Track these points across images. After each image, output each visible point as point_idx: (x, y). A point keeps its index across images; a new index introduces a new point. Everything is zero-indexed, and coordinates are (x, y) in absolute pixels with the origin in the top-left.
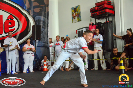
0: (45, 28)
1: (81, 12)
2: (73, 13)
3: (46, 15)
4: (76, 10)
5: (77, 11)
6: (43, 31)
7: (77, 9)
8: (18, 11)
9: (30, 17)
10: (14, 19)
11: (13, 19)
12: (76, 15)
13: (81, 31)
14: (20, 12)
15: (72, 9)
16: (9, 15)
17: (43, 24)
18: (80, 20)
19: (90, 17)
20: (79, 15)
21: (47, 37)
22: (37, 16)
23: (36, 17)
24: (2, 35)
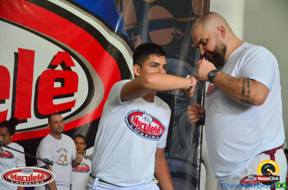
3: (194, 58)
6: (179, 116)
8: (93, 40)
10: (74, 65)
11: (72, 67)
14: (98, 43)
16: (59, 53)
24: (26, 121)
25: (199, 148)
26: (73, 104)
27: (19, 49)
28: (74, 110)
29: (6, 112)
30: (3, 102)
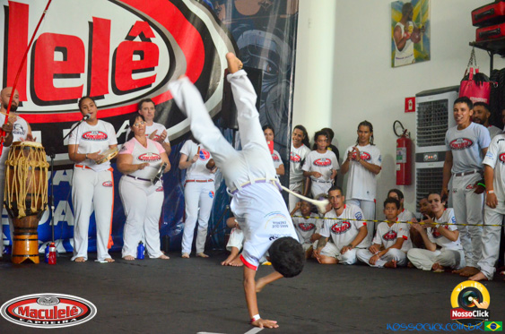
0: (276, 83)
2: (399, 27)
3: (283, 31)
4: (411, 12)
6: (267, 93)
7: (417, 9)
9: (218, 31)
10: (154, 36)
12: (410, 33)
15: (395, 6)
16: (137, 22)
17: (270, 64)
18: (422, 56)
19: (471, 44)
20: (421, 34)
21: (285, 120)
22: (249, 32)
23: (245, 33)
24: (103, 98)
26: (153, 79)
27: (94, 18)
29: (82, 86)
30: (78, 76)
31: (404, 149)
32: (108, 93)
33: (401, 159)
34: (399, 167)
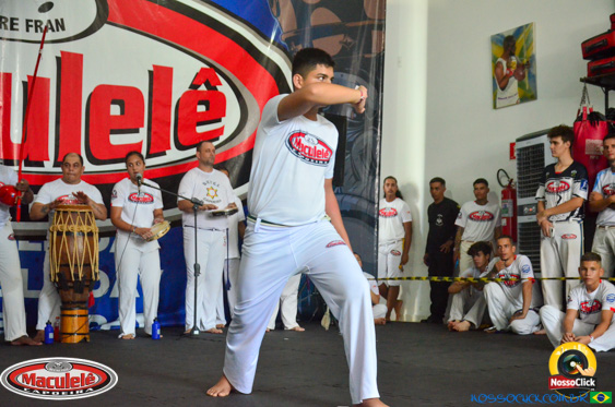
0: (362, 131)
1: (538, 57)
2: (500, 63)
3: (369, 72)
4: (514, 46)
5: (517, 52)
6: (352, 143)
7: (520, 43)
8: (242, 52)
10: (220, 84)
11: (218, 87)
12: (513, 70)
13: (533, 147)
15: (496, 40)
16: (202, 69)
18: (528, 96)
19: (582, 80)
20: (526, 70)
21: (372, 172)
24: (165, 154)
25: (377, 181)
27: (154, 66)
28: (222, 138)
29: (141, 143)
30: (137, 131)
31: (510, 201)
32: (169, 148)
33: (507, 212)
34: (504, 222)
